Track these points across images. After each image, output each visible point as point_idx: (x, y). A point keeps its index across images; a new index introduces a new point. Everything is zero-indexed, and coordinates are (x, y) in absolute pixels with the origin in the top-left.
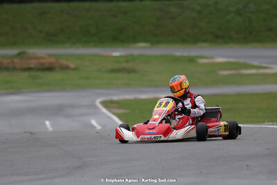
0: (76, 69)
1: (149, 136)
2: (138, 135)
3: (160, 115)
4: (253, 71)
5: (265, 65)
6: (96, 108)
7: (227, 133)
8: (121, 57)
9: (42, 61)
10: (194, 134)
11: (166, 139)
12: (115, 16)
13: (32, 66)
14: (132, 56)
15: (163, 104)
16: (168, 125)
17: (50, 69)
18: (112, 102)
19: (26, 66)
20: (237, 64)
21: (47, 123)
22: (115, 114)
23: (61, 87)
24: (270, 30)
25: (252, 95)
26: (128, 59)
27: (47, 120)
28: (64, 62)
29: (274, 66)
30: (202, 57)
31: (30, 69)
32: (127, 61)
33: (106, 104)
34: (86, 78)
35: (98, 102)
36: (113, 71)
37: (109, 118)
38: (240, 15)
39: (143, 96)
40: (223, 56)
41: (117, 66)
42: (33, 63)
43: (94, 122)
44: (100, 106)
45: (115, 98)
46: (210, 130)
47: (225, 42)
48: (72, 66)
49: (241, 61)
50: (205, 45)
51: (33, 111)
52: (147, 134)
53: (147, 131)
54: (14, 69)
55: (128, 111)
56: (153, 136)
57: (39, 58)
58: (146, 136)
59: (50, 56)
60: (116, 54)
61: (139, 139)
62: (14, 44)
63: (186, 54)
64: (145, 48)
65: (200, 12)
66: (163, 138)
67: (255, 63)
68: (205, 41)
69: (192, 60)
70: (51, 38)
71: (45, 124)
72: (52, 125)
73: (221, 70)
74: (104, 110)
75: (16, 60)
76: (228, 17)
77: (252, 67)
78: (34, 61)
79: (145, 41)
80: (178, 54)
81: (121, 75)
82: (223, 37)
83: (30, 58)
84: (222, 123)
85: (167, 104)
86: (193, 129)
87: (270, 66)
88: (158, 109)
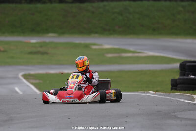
0: (4, 51)
1: (68, 100)
2: (60, 98)
3: (74, 84)
4: (130, 55)
5: (139, 51)
6: (19, 79)
7: (115, 98)
10: (98, 98)
11: (80, 101)
12: (33, 14)
14: (45, 43)
15: (75, 77)
16: (81, 92)
18: (30, 75)
20: (119, 49)
22: (32, 84)
24: (142, 26)
26: (42, 45)
29: (145, 51)
30: (94, 44)
32: (41, 47)
33: (26, 77)
34: (12, 58)
35: (20, 75)
36: (31, 53)
37: (28, 86)
38: (122, 15)
39: (52, 71)
40: (108, 44)
41: (35, 50)
43: (17, 89)
44: (22, 78)
45: (32, 72)
47: (111, 34)
48: (2, 49)
50: (96, 35)
52: (67, 98)
53: (67, 96)
55: (41, 82)
56: (71, 99)
58: (66, 99)
60: (34, 40)
61: (61, 101)
63: (83, 42)
64: (54, 37)
65: (93, 13)
66: (78, 101)
67: (132, 49)
68: (96, 33)
69: (87, 46)
73: (108, 53)
74: (24, 81)
77: (130, 52)
79: (54, 32)
80: (77, 41)
82: (109, 30)
84: (113, 91)
85: (78, 77)
86: (98, 94)
87: (142, 51)
88: (72, 80)
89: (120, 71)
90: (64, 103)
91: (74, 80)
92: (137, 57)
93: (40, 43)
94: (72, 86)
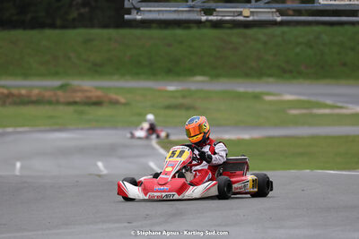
0: (125, 104)
1: (159, 194)
2: (146, 191)
3: (173, 167)
4: (327, 111)
5: (340, 104)
7: (256, 190)
8: (176, 91)
9: (89, 94)
10: (215, 192)
11: (180, 197)
12: (169, 45)
13: (78, 99)
14: (189, 91)
15: (177, 153)
16: (183, 180)
17: (98, 103)
19: (71, 100)
20: (309, 102)
21: (100, 164)
23: (111, 124)
24: (344, 64)
25: (326, 138)
26: (185, 94)
27: (100, 160)
28: (113, 96)
29: (350, 106)
30: (268, 94)
31: (75, 103)
32: (184, 97)
35: (154, 142)
36: (168, 107)
38: (311, 47)
40: (291, 94)
41: (174, 102)
42: (78, 97)
43: (152, 165)
44: (157, 146)
45: (174, 138)
46: (235, 186)
47: (294, 78)
48: (122, 100)
49: (313, 99)
50: (271, 80)
51: (82, 151)
52: (157, 191)
53: (157, 188)
54: (58, 103)
56: (164, 194)
57: (86, 91)
58: (156, 194)
59: (97, 88)
60: (171, 88)
61: (147, 198)
62: (56, 74)
63: (250, 90)
64: (203, 82)
65: (265, 43)
66: (176, 197)
67: (329, 102)
68: (270, 76)
69: (257, 97)
70: (97, 69)
71: (97, 166)
72: (105, 167)
73: (290, 108)
75: (60, 93)
76: (298, 50)
77: (326, 106)
78: (79, 94)
79: (203, 74)
80: (241, 90)
81: (177, 112)
82: (291, 72)
83: (75, 91)
84: (250, 177)
85: (182, 153)
86: (214, 185)
87: (345, 105)
88: (171, 159)
89: (313, 137)
90: (151, 200)
91: (175, 159)
92: (338, 115)
93: (182, 91)
94: (169, 169)
